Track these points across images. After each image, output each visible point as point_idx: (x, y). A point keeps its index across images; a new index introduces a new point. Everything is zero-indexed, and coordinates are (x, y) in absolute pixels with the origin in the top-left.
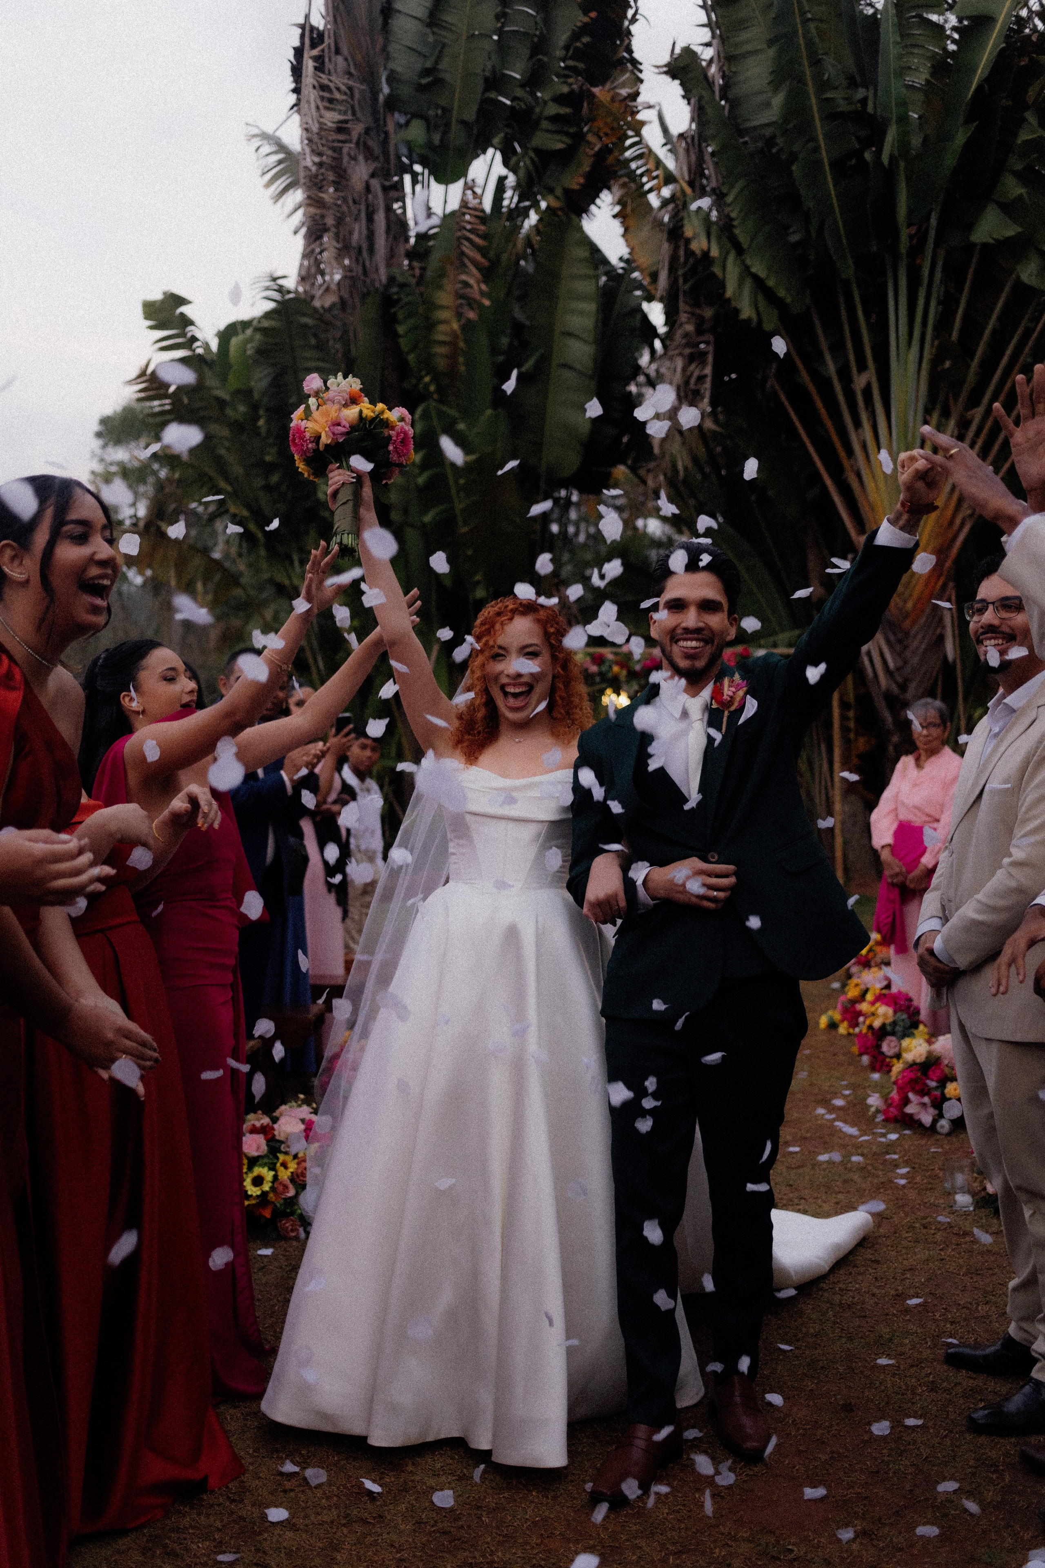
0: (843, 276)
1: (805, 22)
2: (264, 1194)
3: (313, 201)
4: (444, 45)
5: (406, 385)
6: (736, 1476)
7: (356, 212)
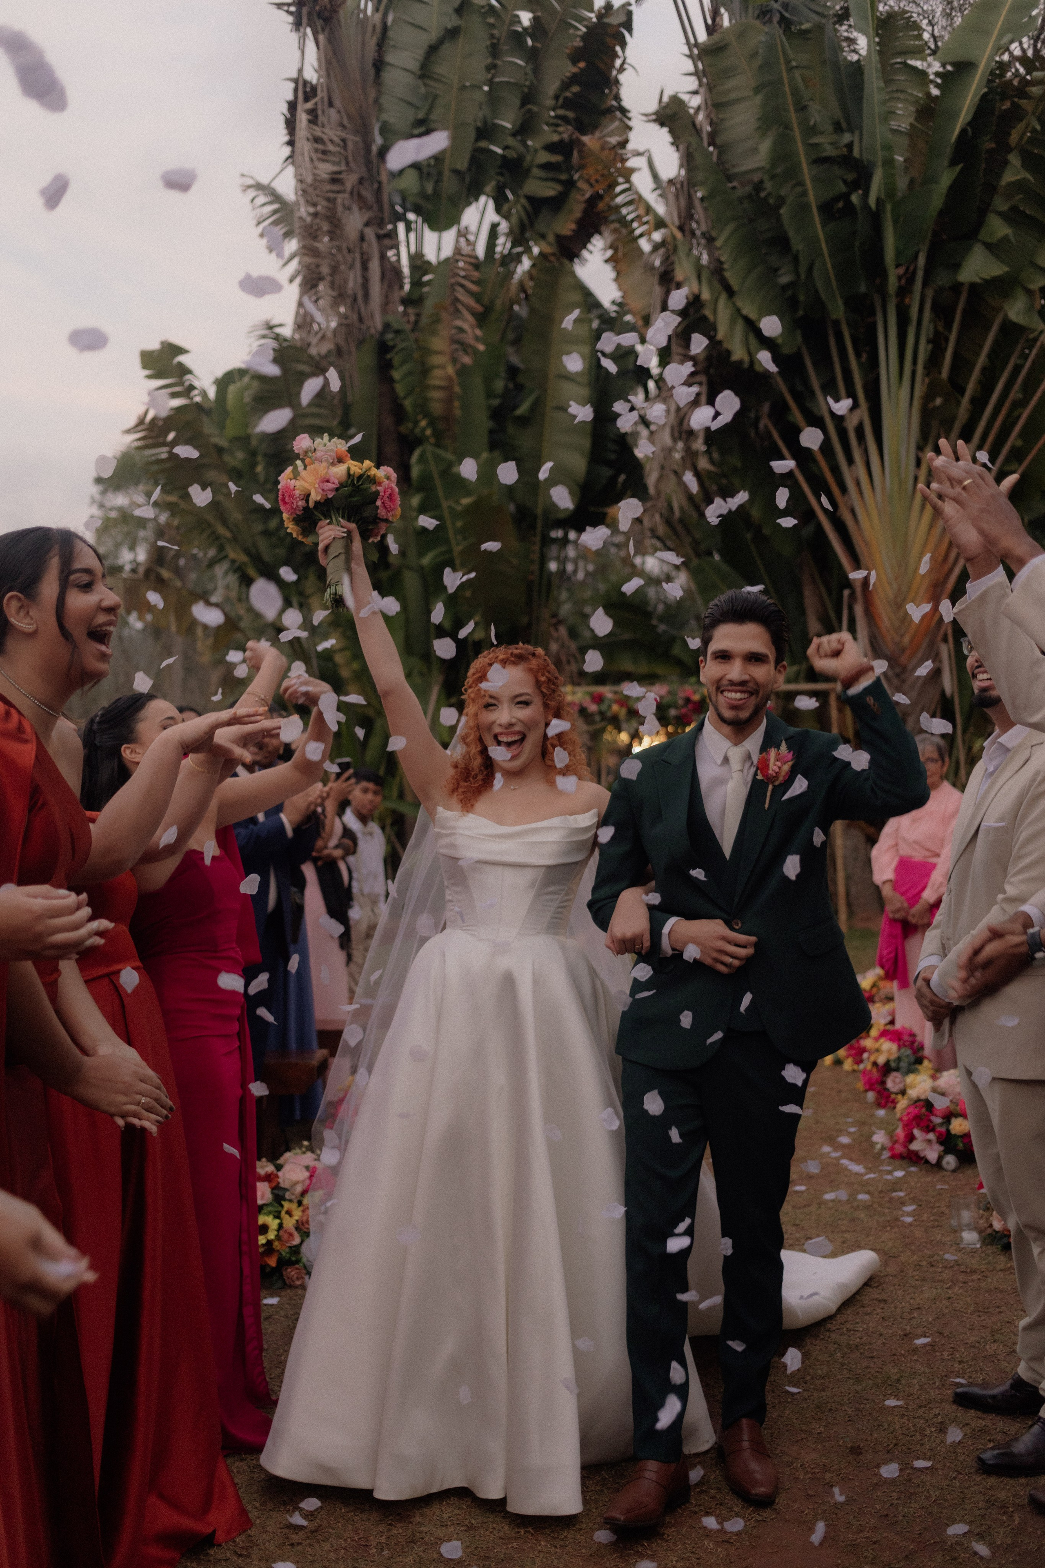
0: (834, 317)
1: (790, 69)
2: (269, 1243)
3: (308, 250)
4: (436, 96)
5: (403, 429)
6: (745, 1522)
7: (350, 260)
